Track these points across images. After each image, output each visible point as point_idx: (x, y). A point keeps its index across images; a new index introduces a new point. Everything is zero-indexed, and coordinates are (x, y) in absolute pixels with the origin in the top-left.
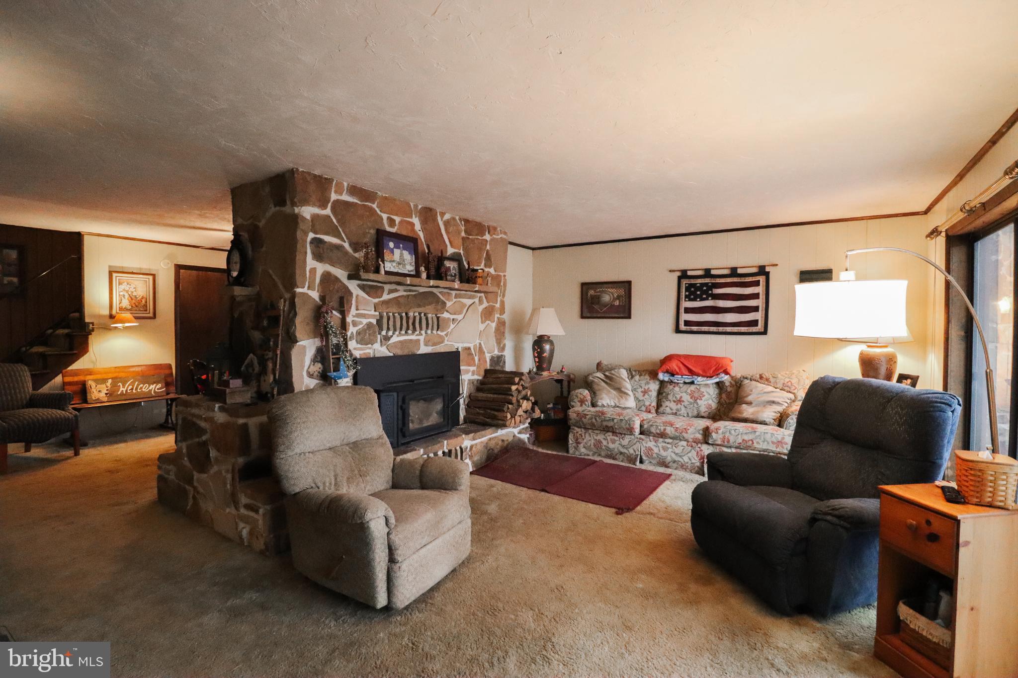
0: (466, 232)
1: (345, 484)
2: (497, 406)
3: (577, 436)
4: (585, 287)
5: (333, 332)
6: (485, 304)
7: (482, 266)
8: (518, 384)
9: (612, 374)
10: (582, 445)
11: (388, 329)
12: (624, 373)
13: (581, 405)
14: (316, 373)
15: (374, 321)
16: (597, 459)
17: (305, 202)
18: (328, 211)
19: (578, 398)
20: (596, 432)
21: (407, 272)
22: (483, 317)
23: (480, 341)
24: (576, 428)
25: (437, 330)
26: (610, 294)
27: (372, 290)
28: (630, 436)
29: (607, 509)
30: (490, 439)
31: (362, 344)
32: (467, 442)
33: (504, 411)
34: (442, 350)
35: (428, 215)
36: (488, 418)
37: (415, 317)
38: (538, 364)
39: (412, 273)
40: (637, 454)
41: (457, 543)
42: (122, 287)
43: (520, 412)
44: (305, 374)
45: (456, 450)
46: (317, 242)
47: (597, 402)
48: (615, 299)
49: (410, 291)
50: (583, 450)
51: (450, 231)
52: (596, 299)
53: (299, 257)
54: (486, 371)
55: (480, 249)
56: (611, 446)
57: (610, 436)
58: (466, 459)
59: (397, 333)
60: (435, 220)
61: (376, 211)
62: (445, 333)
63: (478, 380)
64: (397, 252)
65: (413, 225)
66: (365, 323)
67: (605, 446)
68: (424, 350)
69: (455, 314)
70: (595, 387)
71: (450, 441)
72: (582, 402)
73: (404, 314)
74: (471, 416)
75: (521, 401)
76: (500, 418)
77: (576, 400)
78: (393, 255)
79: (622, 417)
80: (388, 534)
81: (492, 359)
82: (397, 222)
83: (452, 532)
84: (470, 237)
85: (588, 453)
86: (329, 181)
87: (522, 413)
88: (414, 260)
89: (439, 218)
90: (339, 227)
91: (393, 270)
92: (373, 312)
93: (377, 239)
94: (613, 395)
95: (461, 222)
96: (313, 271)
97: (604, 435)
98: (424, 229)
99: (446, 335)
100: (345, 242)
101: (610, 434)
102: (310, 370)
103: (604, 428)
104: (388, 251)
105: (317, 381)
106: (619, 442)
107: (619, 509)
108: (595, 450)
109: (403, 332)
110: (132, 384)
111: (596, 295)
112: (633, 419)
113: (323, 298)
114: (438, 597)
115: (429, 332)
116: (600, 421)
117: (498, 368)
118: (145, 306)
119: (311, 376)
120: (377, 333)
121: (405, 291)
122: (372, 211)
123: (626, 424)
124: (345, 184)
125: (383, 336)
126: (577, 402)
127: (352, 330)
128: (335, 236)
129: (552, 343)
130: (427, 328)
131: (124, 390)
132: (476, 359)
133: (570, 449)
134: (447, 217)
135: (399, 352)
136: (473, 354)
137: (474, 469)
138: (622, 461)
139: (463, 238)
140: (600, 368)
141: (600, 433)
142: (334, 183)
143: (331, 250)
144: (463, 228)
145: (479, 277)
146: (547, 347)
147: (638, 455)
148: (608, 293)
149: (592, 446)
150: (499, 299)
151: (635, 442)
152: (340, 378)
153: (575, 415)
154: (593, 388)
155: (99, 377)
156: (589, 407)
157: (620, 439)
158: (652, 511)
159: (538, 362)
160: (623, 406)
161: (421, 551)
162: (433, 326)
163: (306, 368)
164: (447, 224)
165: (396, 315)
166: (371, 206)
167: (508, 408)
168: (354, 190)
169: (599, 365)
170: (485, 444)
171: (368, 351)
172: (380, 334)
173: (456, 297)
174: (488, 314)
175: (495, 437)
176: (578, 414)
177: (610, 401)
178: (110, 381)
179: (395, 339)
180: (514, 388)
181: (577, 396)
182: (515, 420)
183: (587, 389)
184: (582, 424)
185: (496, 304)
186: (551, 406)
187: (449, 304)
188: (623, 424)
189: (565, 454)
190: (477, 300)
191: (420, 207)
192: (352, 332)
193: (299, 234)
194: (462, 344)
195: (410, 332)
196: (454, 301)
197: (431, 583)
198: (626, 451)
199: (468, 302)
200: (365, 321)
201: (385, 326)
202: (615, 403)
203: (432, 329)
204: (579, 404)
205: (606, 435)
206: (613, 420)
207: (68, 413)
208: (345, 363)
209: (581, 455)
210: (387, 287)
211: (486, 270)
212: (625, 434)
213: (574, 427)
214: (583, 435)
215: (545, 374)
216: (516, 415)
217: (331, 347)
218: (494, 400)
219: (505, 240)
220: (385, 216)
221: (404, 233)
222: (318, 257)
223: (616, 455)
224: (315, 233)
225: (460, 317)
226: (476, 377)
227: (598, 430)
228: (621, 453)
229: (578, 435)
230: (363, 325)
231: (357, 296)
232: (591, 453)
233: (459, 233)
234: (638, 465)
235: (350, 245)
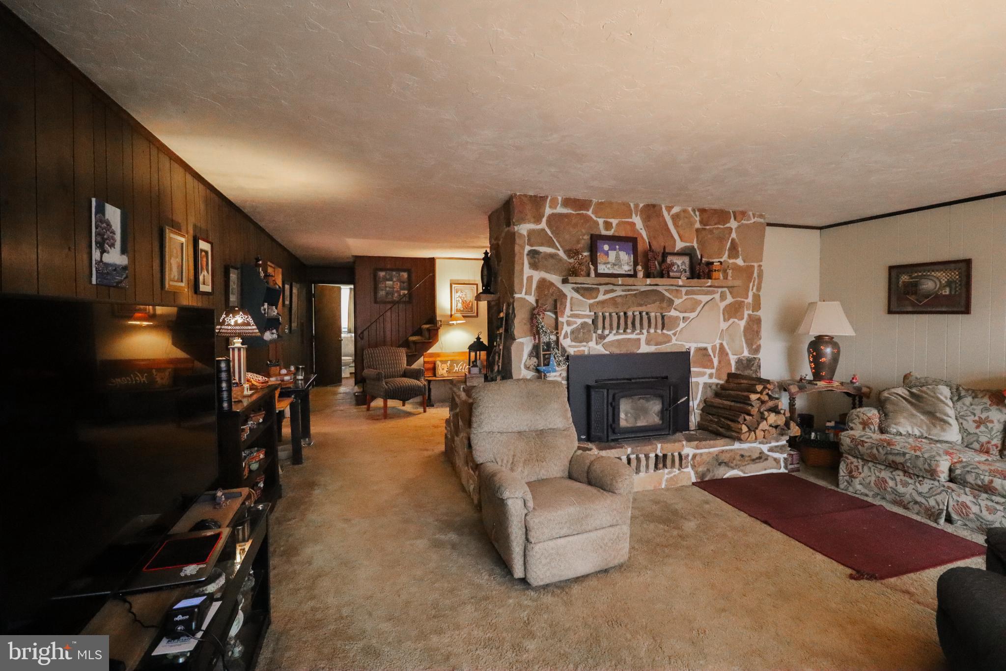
0: (701, 222)
1: (521, 464)
2: (731, 415)
3: (851, 468)
4: (895, 271)
5: (543, 331)
6: (729, 300)
7: (725, 258)
8: (761, 393)
9: (922, 391)
10: (857, 480)
11: (604, 328)
12: (945, 392)
13: (864, 429)
14: (532, 367)
15: (590, 321)
16: (877, 502)
17: (522, 220)
18: (543, 225)
19: (859, 418)
20: (880, 466)
21: (624, 273)
22: (726, 314)
23: (721, 342)
24: (850, 457)
25: (663, 329)
26: (935, 279)
27: (586, 291)
28: (932, 482)
29: (841, 567)
30: (723, 452)
31: (575, 342)
32: (689, 450)
33: (739, 422)
34: (669, 350)
35: (651, 212)
36: (721, 427)
37: (634, 316)
38: (813, 371)
39: (629, 273)
40: (941, 507)
41: (606, 545)
42: (458, 294)
43: (764, 425)
44: (522, 366)
45: (673, 456)
46: (533, 254)
47: (889, 426)
48: (942, 287)
49: (629, 290)
50: (859, 487)
51: (680, 224)
52: (912, 288)
53: (517, 268)
54: (730, 376)
55: (722, 239)
56: (901, 489)
57: (899, 476)
58: (687, 467)
59: (614, 332)
60: (660, 215)
61: (591, 217)
62: (673, 332)
63: (717, 385)
64: (612, 255)
65: (633, 224)
66: (579, 323)
67: (891, 488)
68: (644, 349)
69: (685, 312)
70: (889, 407)
71: (665, 445)
72: (865, 424)
73: (622, 314)
74: (704, 423)
75: (766, 413)
76: (733, 429)
77: (857, 421)
78: (608, 257)
79: (918, 453)
80: (526, 515)
81: (739, 362)
82: (614, 225)
83: (600, 533)
84: (708, 227)
85: (866, 491)
86: (544, 199)
87: (767, 428)
88: (632, 260)
89: (665, 213)
90: (553, 238)
91: (607, 271)
92: (587, 313)
93: (591, 244)
94: (919, 421)
95: (695, 213)
96: (530, 278)
97: (892, 472)
98: (647, 227)
99: (675, 334)
100: (559, 250)
101: (901, 473)
102: (527, 363)
103: (889, 464)
104: (602, 254)
105: (534, 374)
106: (913, 487)
107: (858, 572)
108: (876, 490)
109: (621, 331)
110: (462, 365)
111: (911, 282)
112: (938, 458)
113: (537, 301)
114: (576, 589)
115: (652, 331)
116: (885, 452)
117: (747, 373)
118: (472, 308)
119: (527, 368)
120: (592, 332)
121: (623, 291)
122: (587, 219)
123: (924, 464)
124: (560, 199)
125: (599, 335)
126: (858, 424)
127: (566, 329)
128: (549, 246)
129: (835, 345)
130: (649, 326)
131: (457, 369)
132: (716, 361)
133: (840, 482)
134: (676, 210)
135: (616, 351)
136: (710, 355)
137: (699, 480)
138: (917, 514)
139: (697, 230)
140: (907, 381)
141: (885, 469)
142: (548, 200)
143: (546, 259)
144: (698, 219)
145: (715, 271)
146: (828, 350)
147: (942, 510)
148: (932, 278)
149: (872, 484)
150: (751, 294)
151: (939, 491)
152: (549, 372)
153: (848, 440)
154: (886, 408)
155: (443, 359)
156: (874, 432)
157: (915, 482)
158: (912, 590)
159: (814, 368)
160: (935, 438)
161: (559, 540)
162: (656, 325)
163: (523, 361)
164: (675, 218)
165: (614, 314)
166: (586, 214)
167: (745, 420)
168: (567, 202)
169: (906, 377)
170: (714, 456)
171: (582, 348)
172: (595, 332)
173: (687, 293)
174: (733, 311)
175: (731, 450)
176: (853, 440)
177: (913, 428)
178: (449, 362)
179: (611, 338)
180: (753, 397)
181: (858, 416)
182: (755, 434)
183: (876, 408)
184: (858, 453)
185: (747, 298)
186: (832, 424)
187: (677, 302)
188: (920, 463)
189: (833, 488)
190: (717, 296)
191: (641, 205)
192: (566, 331)
193: (517, 248)
194: (696, 344)
195: (629, 331)
196: (684, 299)
197: (571, 574)
198: (923, 501)
199: (704, 298)
200: (579, 321)
201: (600, 324)
202: (920, 431)
203: (656, 328)
204: (861, 427)
205: (894, 473)
206: (904, 454)
207: (421, 383)
208: (555, 359)
209: (855, 493)
210: (602, 289)
211: (731, 261)
212: (924, 478)
213: (847, 456)
214: (860, 467)
215: (821, 384)
216: (757, 428)
217: (542, 345)
218: (730, 409)
219: (761, 223)
220: (601, 221)
221: (623, 234)
222: (534, 266)
223: (909, 503)
224: (531, 245)
225: (692, 315)
226: (714, 381)
227: (882, 465)
228: (916, 503)
229: (853, 467)
230: (576, 325)
231: (572, 298)
232: (871, 494)
233: (692, 224)
234: (942, 524)
235: (565, 252)
